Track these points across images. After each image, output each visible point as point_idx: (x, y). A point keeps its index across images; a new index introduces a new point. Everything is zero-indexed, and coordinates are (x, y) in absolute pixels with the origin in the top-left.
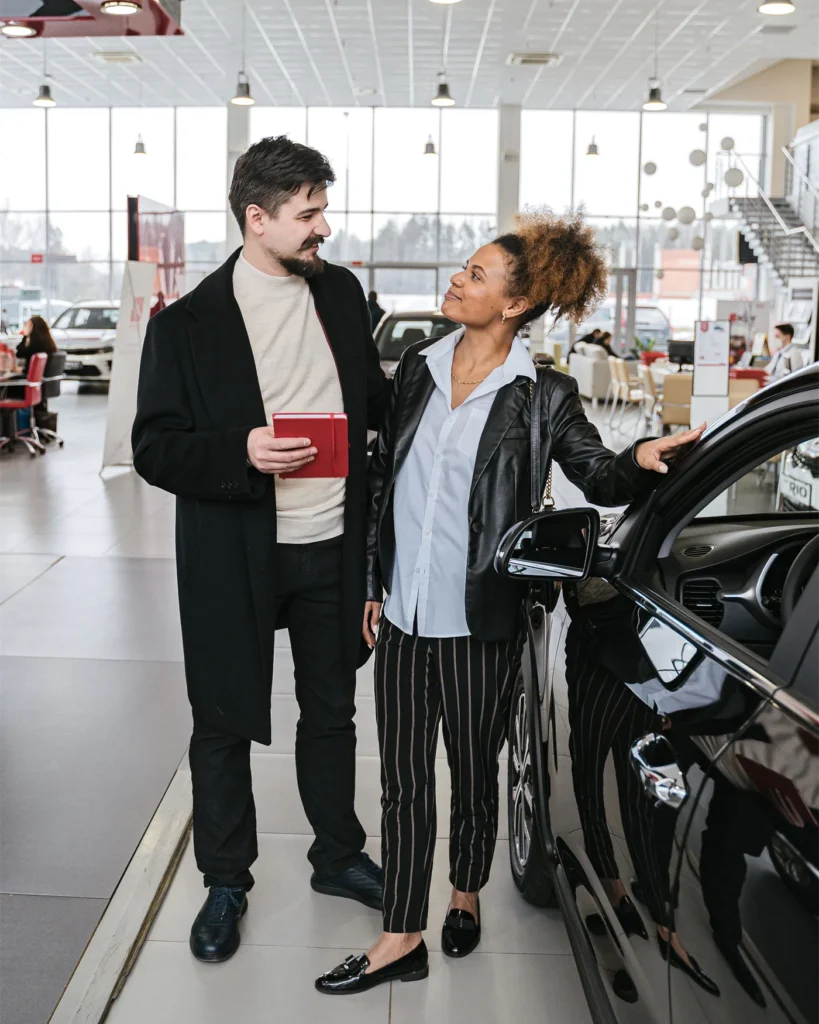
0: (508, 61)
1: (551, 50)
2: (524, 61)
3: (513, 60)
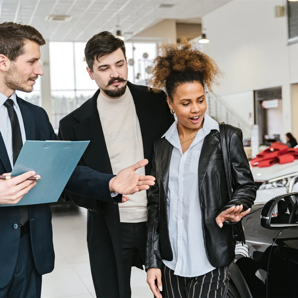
0: (46, 19)
1: (67, 14)
2: (54, 19)
3: (48, 19)
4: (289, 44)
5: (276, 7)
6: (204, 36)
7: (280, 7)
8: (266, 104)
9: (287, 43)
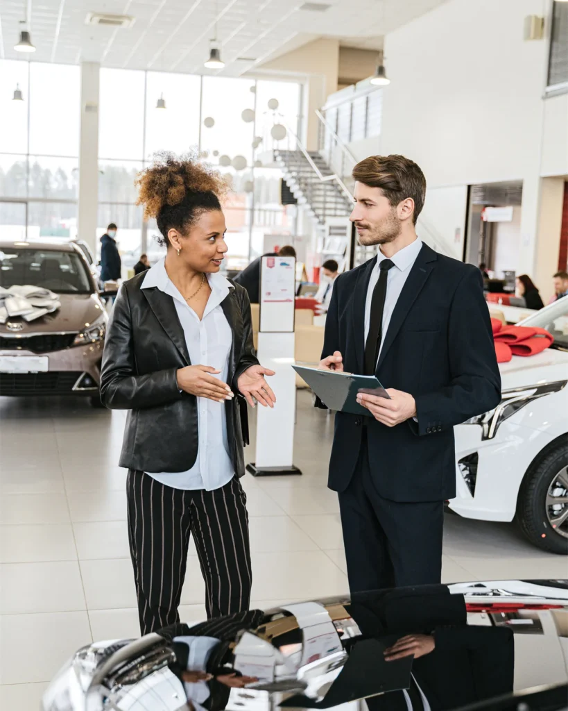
0: (87, 21)
1: (125, 12)
2: (101, 21)
3: (91, 19)
4: (547, 96)
5: (529, 18)
6: (381, 71)
7: (536, 18)
8: (490, 215)
9: (542, 93)
